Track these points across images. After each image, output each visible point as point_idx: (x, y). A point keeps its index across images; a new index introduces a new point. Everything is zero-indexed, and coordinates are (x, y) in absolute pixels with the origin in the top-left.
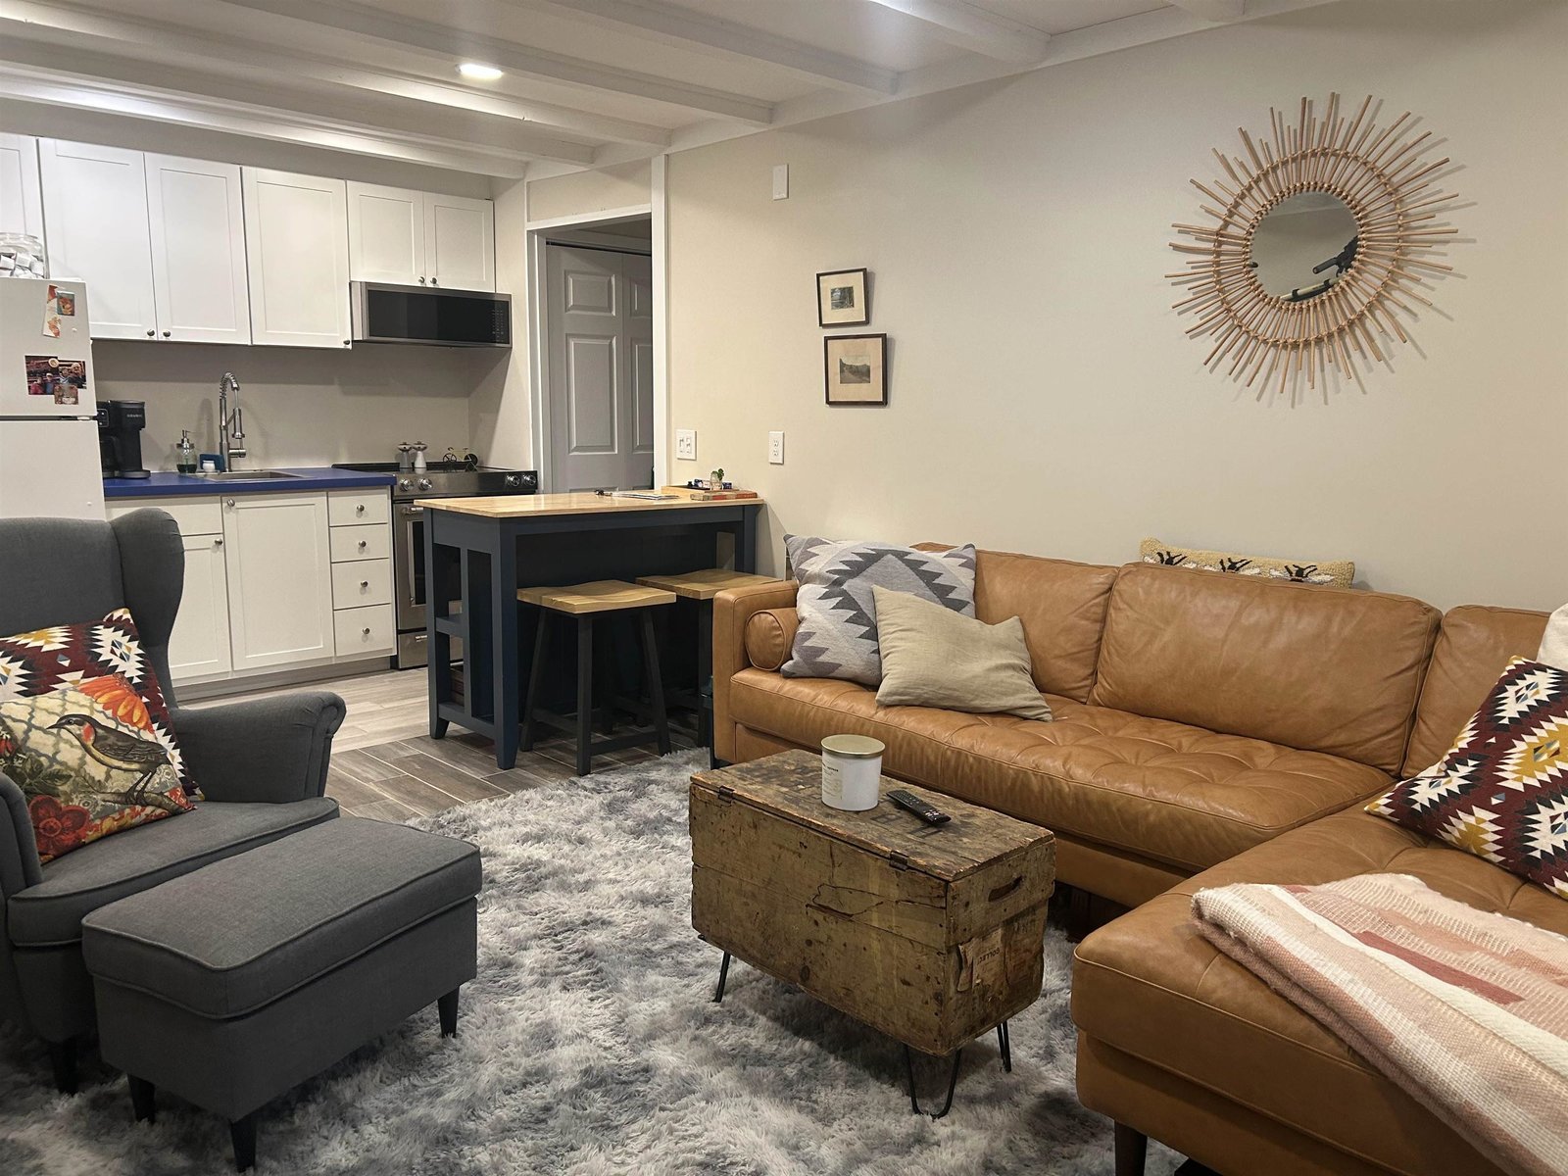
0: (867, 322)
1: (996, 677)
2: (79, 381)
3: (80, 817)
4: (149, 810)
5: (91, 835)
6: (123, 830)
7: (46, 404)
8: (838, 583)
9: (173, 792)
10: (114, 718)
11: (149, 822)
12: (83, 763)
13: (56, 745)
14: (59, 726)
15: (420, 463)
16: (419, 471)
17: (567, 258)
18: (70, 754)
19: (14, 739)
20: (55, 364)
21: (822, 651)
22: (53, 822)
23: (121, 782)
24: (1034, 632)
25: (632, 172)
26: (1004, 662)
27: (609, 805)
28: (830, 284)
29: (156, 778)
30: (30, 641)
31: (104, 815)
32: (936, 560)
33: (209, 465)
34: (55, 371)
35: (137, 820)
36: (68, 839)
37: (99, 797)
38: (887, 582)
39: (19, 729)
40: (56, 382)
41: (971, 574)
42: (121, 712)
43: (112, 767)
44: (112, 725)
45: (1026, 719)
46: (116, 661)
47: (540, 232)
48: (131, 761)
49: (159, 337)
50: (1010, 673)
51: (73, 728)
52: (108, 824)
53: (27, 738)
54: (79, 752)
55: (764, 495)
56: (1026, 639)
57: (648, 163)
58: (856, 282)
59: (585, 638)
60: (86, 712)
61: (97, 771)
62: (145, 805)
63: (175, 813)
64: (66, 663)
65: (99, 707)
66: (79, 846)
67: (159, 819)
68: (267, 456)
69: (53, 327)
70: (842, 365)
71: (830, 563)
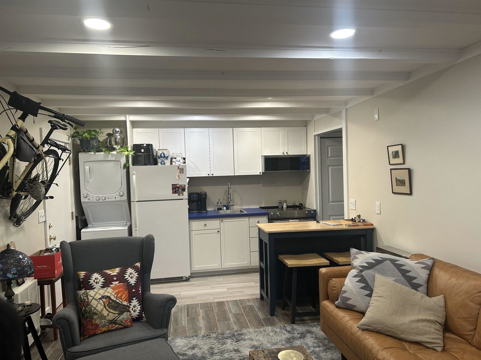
0: (404, 163)
1: (414, 325)
2: (184, 190)
3: (97, 325)
4: (117, 326)
5: (99, 332)
6: (109, 331)
7: (176, 196)
8: (361, 271)
9: (126, 321)
10: (116, 297)
11: (117, 329)
12: (102, 310)
13: (97, 304)
14: (100, 299)
15: (285, 206)
16: (285, 209)
17: (327, 142)
18: (100, 307)
19: (88, 301)
20: (178, 186)
21: (349, 299)
22: (90, 327)
23: (111, 317)
24: (449, 304)
25: (337, 115)
26: (424, 317)
27: (289, 339)
28: (392, 149)
29: (122, 316)
30: (109, 272)
31: (103, 326)
32: (410, 264)
33: (225, 208)
34: (178, 188)
35: (113, 328)
36: (92, 332)
37: (103, 321)
38: (383, 273)
39: (90, 298)
40: (178, 190)
41: (428, 272)
42: (119, 295)
43: (110, 312)
44: (115, 299)
45: (428, 348)
46: (129, 278)
47: (318, 135)
48: (116, 311)
49: (211, 175)
50: (425, 323)
51: (104, 300)
52: (104, 329)
53: (91, 301)
54: (102, 307)
55: (375, 225)
56: (446, 306)
57: (341, 112)
58: (399, 148)
59: (295, 275)
60: (109, 295)
61: (105, 313)
62: (116, 325)
63: (126, 327)
64: (115, 279)
65: (113, 294)
66: (95, 335)
67: (121, 329)
68: (242, 204)
69: (178, 177)
70: (396, 179)
71: (362, 262)
